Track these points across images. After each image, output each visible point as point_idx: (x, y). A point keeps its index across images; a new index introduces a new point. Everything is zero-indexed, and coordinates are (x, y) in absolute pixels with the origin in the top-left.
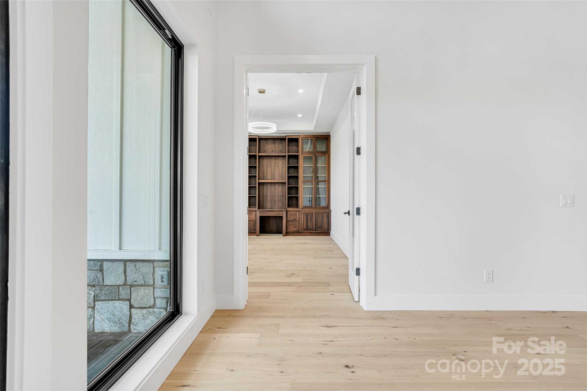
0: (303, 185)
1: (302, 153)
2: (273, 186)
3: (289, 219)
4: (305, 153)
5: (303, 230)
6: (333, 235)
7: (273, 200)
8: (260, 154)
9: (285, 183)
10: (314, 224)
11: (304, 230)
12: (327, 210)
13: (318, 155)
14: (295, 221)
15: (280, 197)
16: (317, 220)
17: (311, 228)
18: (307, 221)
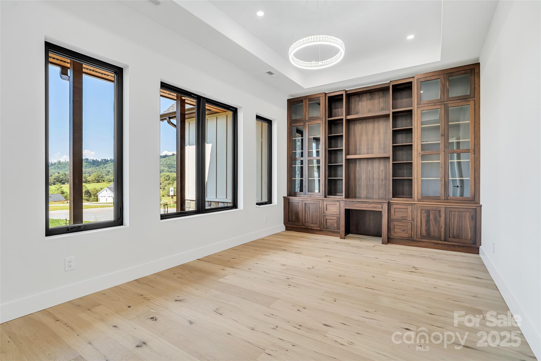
0: (421, 161)
1: (419, 106)
2: (370, 163)
3: (393, 217)
4: (424, 105)
5: (419, 236)
6: (484, 254)
7: (370, 184)
8: (349, 117)
9: (388, 158)
10: (443, 229)
11: (422, 237)
12: (473, 206)
13: (450, 104)
14: (405, 221)
15: (382, 180)
16: (448, 221)
17: (437, 235)
18: (428, 221)
